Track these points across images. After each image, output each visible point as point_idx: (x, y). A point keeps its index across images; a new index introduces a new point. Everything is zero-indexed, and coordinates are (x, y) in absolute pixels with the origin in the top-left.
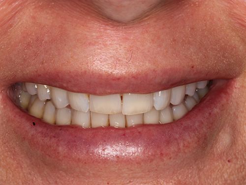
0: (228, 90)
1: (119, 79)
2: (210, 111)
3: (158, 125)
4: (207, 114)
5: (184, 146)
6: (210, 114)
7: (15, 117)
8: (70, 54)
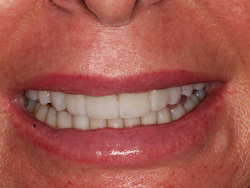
0: (223, 94)
1: (112, 82)
2: (206, 112)
3: (156, 125)
4: (202, 115)
5: (179, 144)
6: (205, 114)
7: (21, 122)
8: (66, 58)
